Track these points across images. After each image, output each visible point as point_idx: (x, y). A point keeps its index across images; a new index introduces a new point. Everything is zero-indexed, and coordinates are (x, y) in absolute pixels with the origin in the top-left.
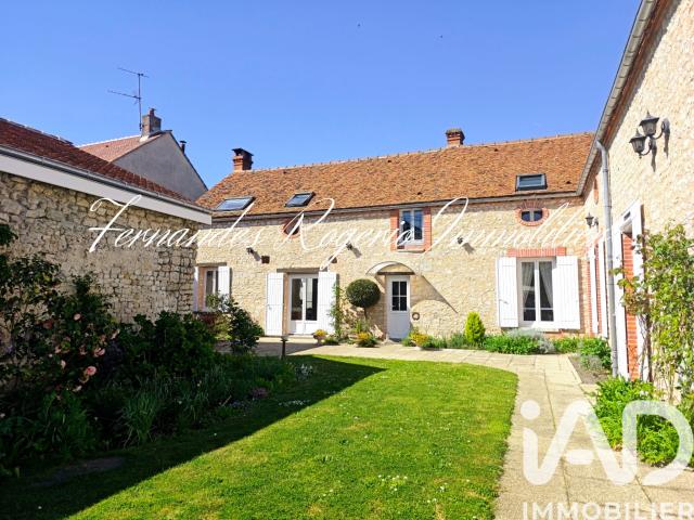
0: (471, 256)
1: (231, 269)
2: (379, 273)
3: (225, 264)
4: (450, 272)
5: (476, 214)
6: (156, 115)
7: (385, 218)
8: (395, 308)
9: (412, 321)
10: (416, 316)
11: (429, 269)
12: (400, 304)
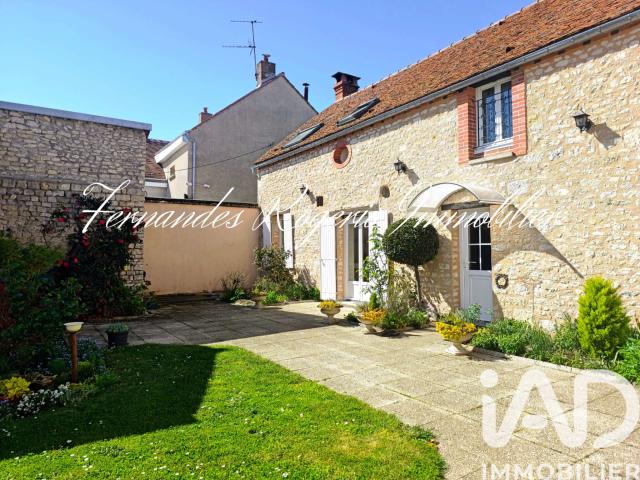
0: (613, 152)
1: (293, 217)
2: (443, 207)
3: (289, 211)
4: (564, 192)
5: (621, 55)
6: (270, 60)
7: (450, 109)
8: (474, 267)
9: (495, 289)
10: (502, 282)
11: (524, 189)
12: (482, 258)
